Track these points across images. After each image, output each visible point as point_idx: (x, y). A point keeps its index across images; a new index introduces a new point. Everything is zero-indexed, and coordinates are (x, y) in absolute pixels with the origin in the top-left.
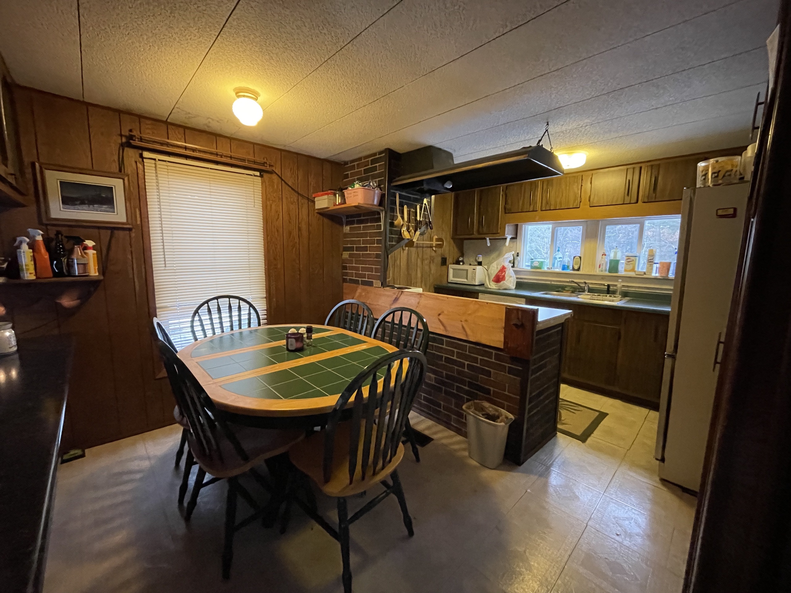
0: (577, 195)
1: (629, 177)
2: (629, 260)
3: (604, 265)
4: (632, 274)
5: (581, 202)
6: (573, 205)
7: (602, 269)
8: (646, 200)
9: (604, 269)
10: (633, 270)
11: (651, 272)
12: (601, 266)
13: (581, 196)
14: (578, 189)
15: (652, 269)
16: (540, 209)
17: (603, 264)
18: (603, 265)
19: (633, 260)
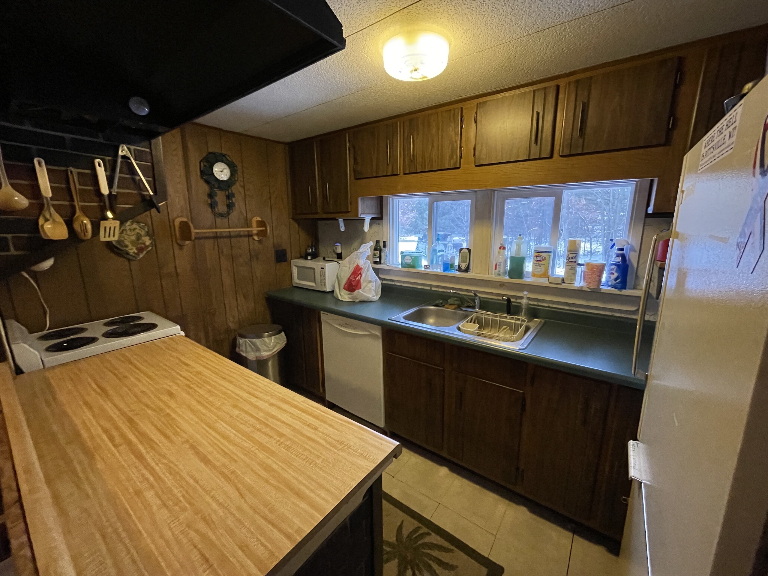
0: (455, 144)
1: (539, 108)
2: (538, 258)
3: (502, 264)
4: (544, 282)
5: (461, 157)
6: (450, 164)
7: (499, 271)
8: (567, 152)
9: (502, 271)
10: (545, 275)
11: (573, 279)
12: (497, 267)
13: (461, 147)
14: (456, 134)
15: (575, 274)
16: (402, 173)
17: (500, 263)
18: (500, 265)
19: (545, 258)
